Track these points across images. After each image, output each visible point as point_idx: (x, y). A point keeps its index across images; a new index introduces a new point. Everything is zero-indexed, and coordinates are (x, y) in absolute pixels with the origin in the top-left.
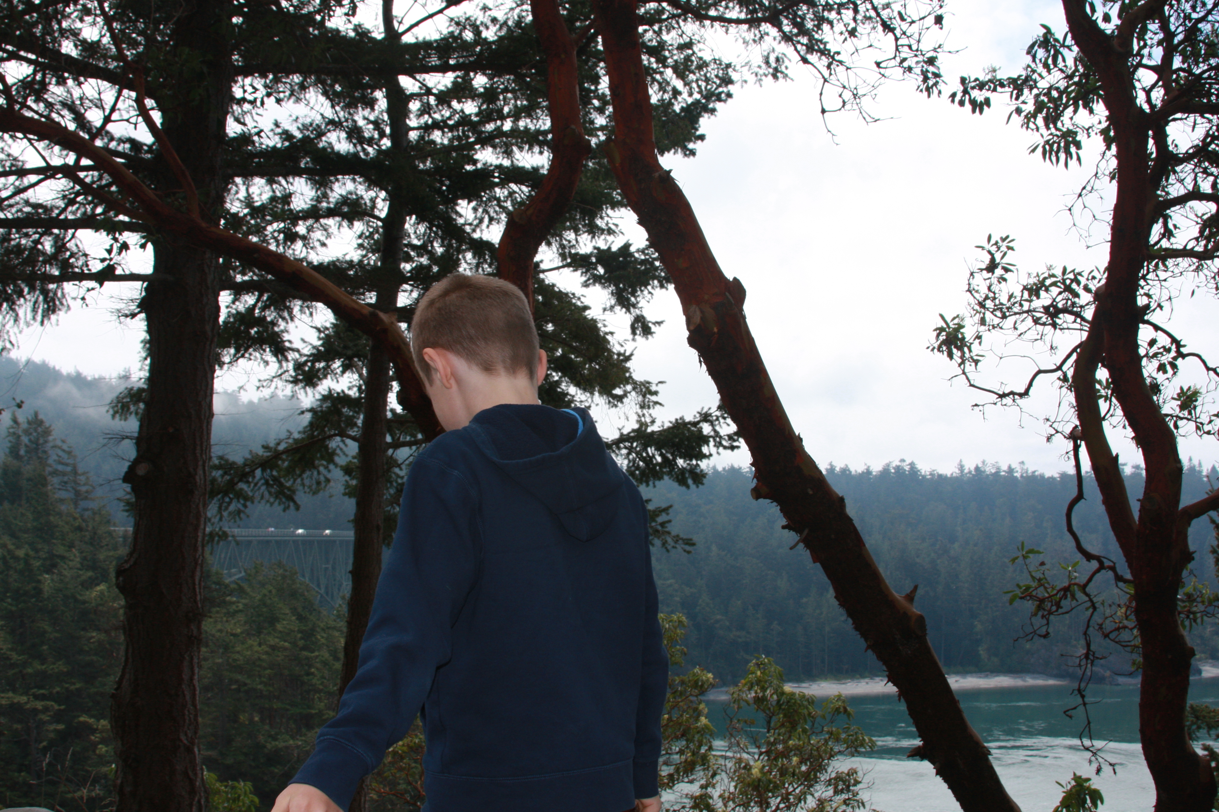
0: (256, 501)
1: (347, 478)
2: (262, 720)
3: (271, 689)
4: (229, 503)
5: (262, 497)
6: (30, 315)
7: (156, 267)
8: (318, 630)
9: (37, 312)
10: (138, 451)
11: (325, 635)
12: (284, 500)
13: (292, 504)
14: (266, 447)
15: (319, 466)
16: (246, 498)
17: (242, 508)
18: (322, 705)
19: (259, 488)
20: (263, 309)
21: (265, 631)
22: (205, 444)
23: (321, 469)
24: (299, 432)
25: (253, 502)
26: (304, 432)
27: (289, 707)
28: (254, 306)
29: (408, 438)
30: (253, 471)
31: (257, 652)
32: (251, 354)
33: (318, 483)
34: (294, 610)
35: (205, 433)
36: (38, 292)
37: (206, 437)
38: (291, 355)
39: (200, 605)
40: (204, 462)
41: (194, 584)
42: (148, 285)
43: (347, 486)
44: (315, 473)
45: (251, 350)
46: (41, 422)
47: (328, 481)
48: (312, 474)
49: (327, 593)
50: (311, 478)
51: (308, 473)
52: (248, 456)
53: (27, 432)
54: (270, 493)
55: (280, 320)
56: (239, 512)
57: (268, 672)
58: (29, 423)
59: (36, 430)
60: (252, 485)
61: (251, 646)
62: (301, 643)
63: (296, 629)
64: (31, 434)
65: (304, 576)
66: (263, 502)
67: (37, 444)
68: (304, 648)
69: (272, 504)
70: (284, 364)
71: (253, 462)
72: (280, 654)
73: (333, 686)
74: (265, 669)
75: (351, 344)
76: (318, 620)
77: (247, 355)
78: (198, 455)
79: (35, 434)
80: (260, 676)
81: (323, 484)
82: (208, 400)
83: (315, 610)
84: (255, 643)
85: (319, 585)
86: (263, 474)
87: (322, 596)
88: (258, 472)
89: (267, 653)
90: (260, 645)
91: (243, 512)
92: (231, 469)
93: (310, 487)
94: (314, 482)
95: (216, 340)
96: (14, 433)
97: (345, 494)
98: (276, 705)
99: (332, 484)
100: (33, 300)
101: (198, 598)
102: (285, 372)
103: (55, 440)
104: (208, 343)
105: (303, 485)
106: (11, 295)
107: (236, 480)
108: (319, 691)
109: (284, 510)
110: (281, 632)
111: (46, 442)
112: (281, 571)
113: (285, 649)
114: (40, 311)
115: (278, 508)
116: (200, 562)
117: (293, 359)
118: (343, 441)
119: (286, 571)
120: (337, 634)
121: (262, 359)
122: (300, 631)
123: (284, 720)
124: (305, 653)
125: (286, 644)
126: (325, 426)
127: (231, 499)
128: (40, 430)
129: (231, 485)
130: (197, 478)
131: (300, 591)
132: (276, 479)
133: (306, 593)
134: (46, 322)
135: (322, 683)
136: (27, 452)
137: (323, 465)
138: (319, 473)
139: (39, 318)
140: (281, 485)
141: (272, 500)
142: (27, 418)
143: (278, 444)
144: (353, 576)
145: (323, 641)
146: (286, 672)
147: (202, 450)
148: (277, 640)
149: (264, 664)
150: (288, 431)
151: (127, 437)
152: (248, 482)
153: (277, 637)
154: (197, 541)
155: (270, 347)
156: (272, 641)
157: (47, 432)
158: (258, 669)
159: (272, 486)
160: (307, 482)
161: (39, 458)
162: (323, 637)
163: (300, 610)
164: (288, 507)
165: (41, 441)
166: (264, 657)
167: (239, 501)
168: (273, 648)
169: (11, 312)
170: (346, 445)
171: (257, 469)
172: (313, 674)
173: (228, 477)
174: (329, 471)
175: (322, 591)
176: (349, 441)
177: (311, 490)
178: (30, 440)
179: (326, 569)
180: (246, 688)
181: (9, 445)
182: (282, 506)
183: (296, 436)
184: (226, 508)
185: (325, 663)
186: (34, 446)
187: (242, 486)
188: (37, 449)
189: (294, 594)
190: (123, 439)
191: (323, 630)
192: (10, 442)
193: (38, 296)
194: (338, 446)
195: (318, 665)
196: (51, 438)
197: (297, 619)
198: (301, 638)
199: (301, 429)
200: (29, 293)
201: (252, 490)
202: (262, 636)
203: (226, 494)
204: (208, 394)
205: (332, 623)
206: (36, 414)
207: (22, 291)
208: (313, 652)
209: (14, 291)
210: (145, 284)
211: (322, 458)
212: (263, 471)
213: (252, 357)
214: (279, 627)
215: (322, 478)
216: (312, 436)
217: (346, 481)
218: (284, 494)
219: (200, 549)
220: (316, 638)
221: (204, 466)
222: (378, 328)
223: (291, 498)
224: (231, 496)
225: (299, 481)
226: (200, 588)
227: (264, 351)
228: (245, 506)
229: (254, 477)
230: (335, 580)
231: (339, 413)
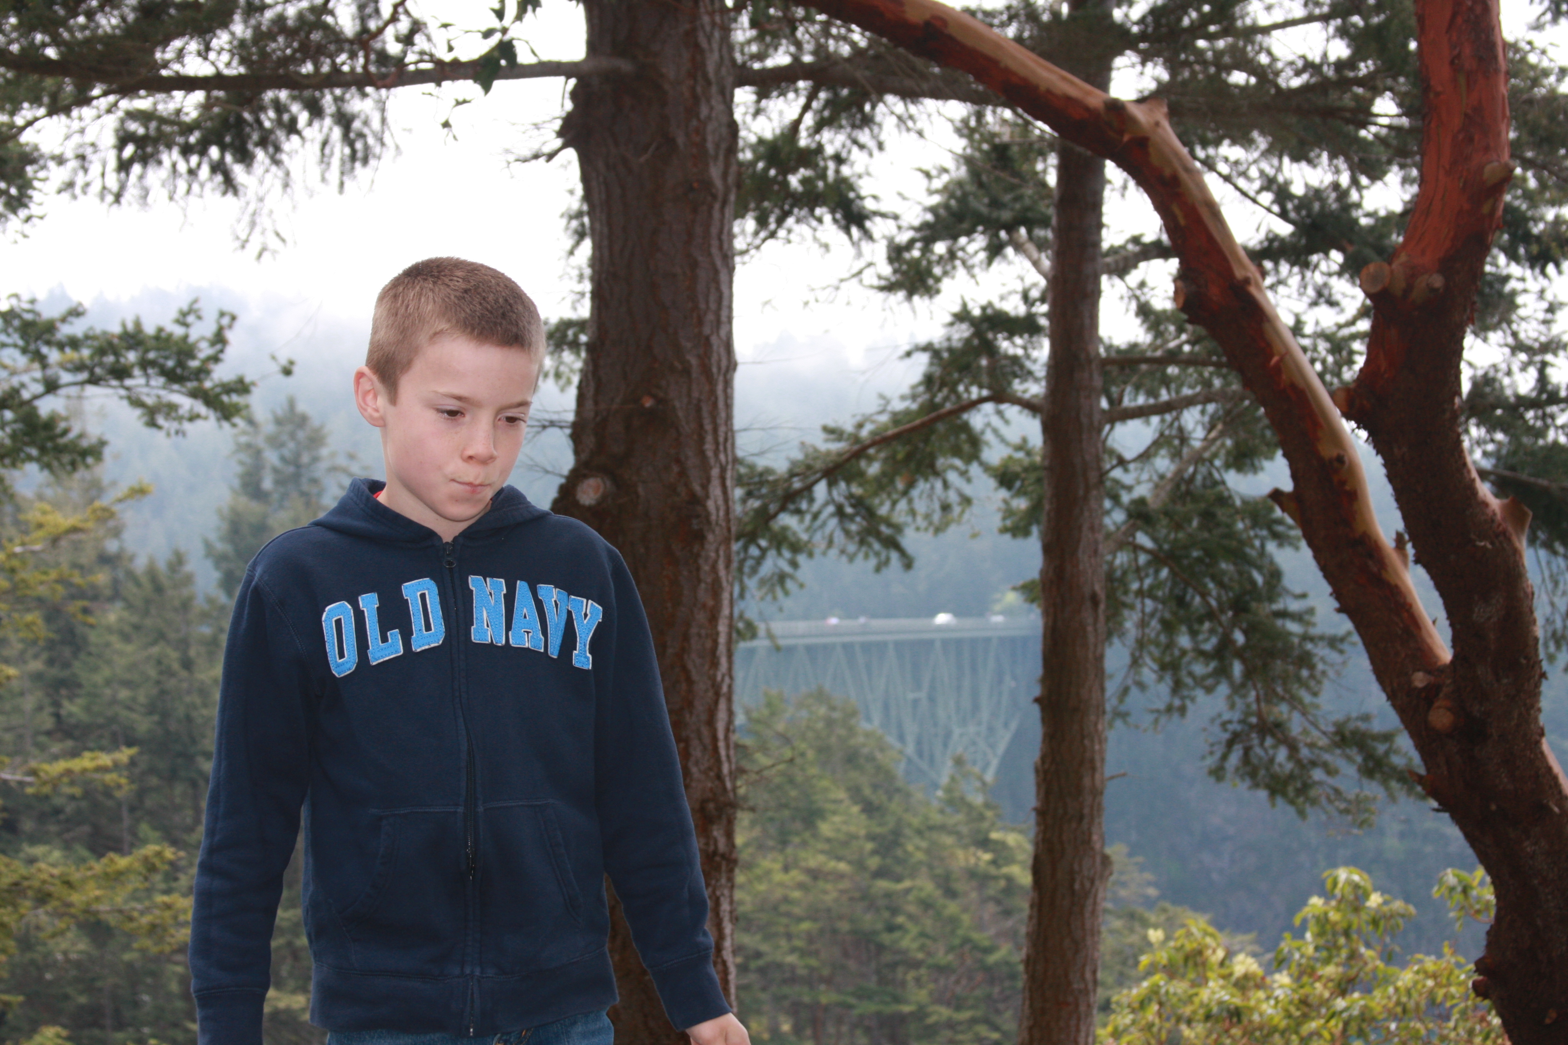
0: (817, 552)
1: (1003, 493)
2: (797, 1030)
3: (813, 962)
4: (759, 560)
5: (830, 543)
6: (315, 170)
7: (592, 45)
8: (907, 831)
9: (329, 164)
10: (577, 452)
11: (924, 844)
12: (877, 546)
13: (894, 556)
14: (832, 432)
15: (945, 471)
16: (796, 547)
17: (787, 569)
18: (922, 995)
19: (824, 524)
20: (818, 128)
21: (796, 840)
22: (722, 430)
23: (952, 477)
24: (903, 398)
25: (811, 555)
26: (914, 397)
27: (852, 1000)
28: (796, 124)
29: (1141, 400)
30: (808, 489)
31: (781, 884)
32: (789, 231)
33: (946, 508)
34: (855, 793)
35: (721, 404)
36: (328, 121)
37: (723, 415)
38: (879, 227)
39: (729, 785)
40: (723, 470)
41: (715, 739)
42: (576, 87)
43: (1008, 513)
44: (939, 485)
45: (790, 221)
46: (302, 421)
47: (966, 501)
48: (932, 488)
49: (920, 754)
50: (930, 497)
51: (922, 486)
52: (798, 456)
53: (274, 442)
54: (847, 533)
55: (855, 149)
56: (782, 578)
57: (806, 926)
58: (279, 422)
59: (293, 436)
60: (808, 518)
61: (768, 872)
62: (874, 862)
63: (862, 832)
64: (282, 445)
65: (869, 719)
66: (833, 552)
67: (298, 466)
68: (881, 873)
69: (851, 558)
70: (865, 246)
71: (809, 467)
72: (829, 887)
73: (947, 952)
74: (800, 920)
75: (1007, 198)
76: (907, 810)
77: (782, 233)
78: (710, 454)
79: (291, 445)
80: (789, 936)
81: (957, 510)
82: (723, 333)
83: (898, 790)
84: (777, 866)
85: (901, 738)
86: (830, 492)
87: (910, 761)
88: (821, 490)
89: (801, 886)
90: (786, 869)
91: (792, 577)
92: (762, 483)
93: (927, 516)
94: (937, 506)
95: (732, 197)
96: (249, 446)
97: (1004, 530)
98: (827, 997)
99: (975, 509)
100: (320, 138)
101: (725, 769)
102: (870, 265)
103: (333, 455)
104: (717, 206)
105: (913, 513)
106: (271, 131)
107: (773, 508)
108: (916, 965)
109: (878, 569)
110: (828, 840)
111: (315, 459)
112: (822, 711)
113: (841, 876)
114: (336, 162)
115: (865, 565)
116: (725, 689)
117: (884, 237)
118: (1000, 413)
119: (833, 708)
120: (948, 840)
121: (815, 239)
122: (871, 837)
123: (845, 1029)
124: (883, 884)
125: (842, 866)
126: (960, 381)
127: (764, 551)
128: (301, 435)
129: (764, 517)
130: (710, 504)
131: (865, 751)
132: (858, 503)
133: (879, 755)
134: (348, 183)
135: (922, 948)
136: (278, 482)
137: (955, 468)
138: (946, 485)
139: (334, 174)
140: (870, 514)
141: (852, 548)
142: (274, 413)
143: (860, 426)
144: (1043, 710)
145: (920, 856)
146: (844, 926)
147: (717, 443)
148: (821, 858)
149: (797, 911)
150: (882, 396)
151: (552, 424)
152: (798, 512)
153: (822, 852)
154: (716, 643)
155: (833, 212)
156: (814, 860)
157: (316, 440)
158: (784, 920)
159: (851, 518)
160: (921, 506)
161: (303, 494)
162: (918, 848)
163: (867, 791)
164: (887, 562)
165: (305, 459)
166: (796, 894)
167: (780, 554)
168: (815, 874)
169: (274, 168)
170: (1007, 422)
171: (816, 481)
172: (900, 927)
173: (755, 504)
174: (969, 480)
175: (910, 749)
176: (1012, 411)
177: (931, 523)
178: (283, 459)
179: (916, 702)
180: (761, 962)
181: (239, 469)
182: (873, 562)
183: (899, 406)
184: (754, 570)
185: (926, 905)
186: (291, 469)
187: (787, 520)
188: (296, 477)
189: (852, 759)
190: (544, 427)
191: (919, 833)
192: (241, 463)
193: (331, 129)
194: (988, 425)
195: (912, 909)
196: (324, 452)
197: (864, 811)
198: (875, 852)
199: (905, 390)
200: (310, 124)
201: (808, 530)
202: (789, 850)
203: (751, 538)
204: (724, 318)
205: (937, 818)
206: (291, 403)
207: (294, 121)
208: (899, 879)
209: (279, 122)
210: (573, 82)
211: (957, 452)
212: (831, 484)
213: (792, 237)
214: (825, 828)
215: (953, 497)
216: (931, 406)
217: (1005, 502)
218: (878, 535)
219: (724, 661)
220: (906, 852)
221: (723, 479)
222: (1126, 138)
223: (892, 543)
224: (763, 543)
225: (902, 505)
226: (728, 747)
227: (820, 220)
228: (794, 564)
229: (811, 500)
230: (935, 725)
231: (990, 349)
